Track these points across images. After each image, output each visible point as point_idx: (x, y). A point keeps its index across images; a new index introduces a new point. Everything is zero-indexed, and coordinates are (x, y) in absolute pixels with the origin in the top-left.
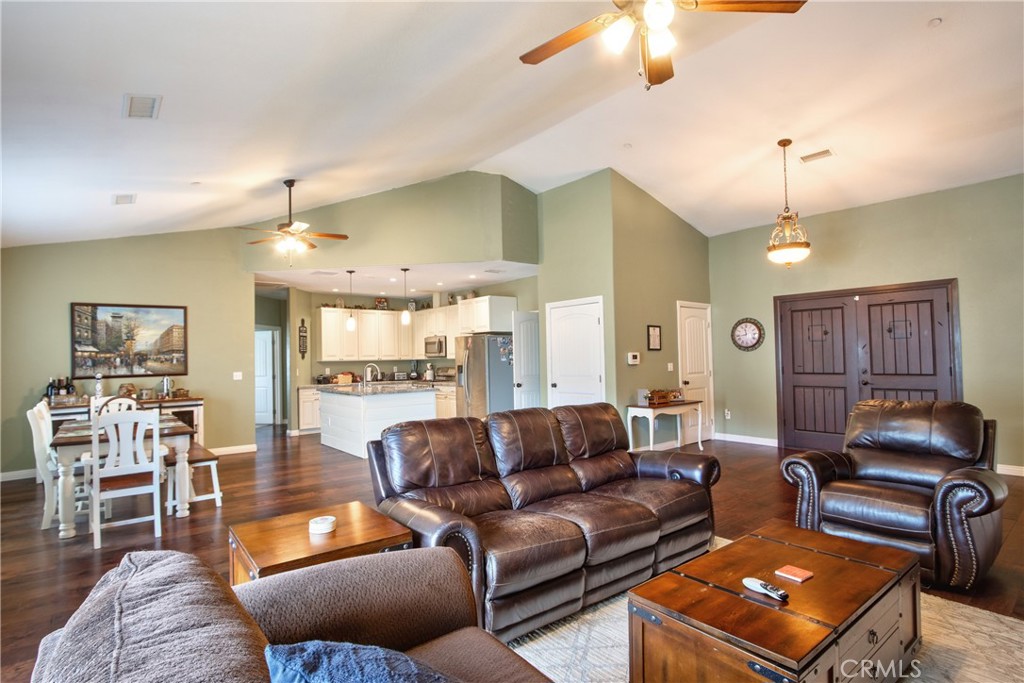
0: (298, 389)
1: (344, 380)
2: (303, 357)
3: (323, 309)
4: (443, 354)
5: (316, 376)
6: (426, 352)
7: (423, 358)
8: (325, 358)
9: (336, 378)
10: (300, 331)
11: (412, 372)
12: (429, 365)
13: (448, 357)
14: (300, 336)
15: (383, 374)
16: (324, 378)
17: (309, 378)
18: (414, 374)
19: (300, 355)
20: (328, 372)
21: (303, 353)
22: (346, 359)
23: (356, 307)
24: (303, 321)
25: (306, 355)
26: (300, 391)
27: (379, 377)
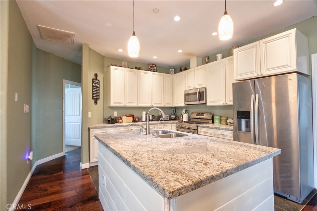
0: (89, 129)
1: (127, 120)
2: (96, 103)
3: (111, 67)
4: (204, 102)
5: (107, 116)
6: (185, 101)
7: (183, 105)
8: (113, 104)
9: (121, 119)
10: (93, 82)
11: (172, 114)
12: (184, 110)
13: (208, 104)
14: (93, 86)
15: (153, 116)
16: (112, 119)
17: (102, 119)
18: (173, 116)
19: (93, 101)
20: (116, 114)
21: (96, 100)
22: (129, 105)
23: (136, 68)
24: (96, 75)
25: (98, 102)
26: (91, 130)
27: (151, 118)
